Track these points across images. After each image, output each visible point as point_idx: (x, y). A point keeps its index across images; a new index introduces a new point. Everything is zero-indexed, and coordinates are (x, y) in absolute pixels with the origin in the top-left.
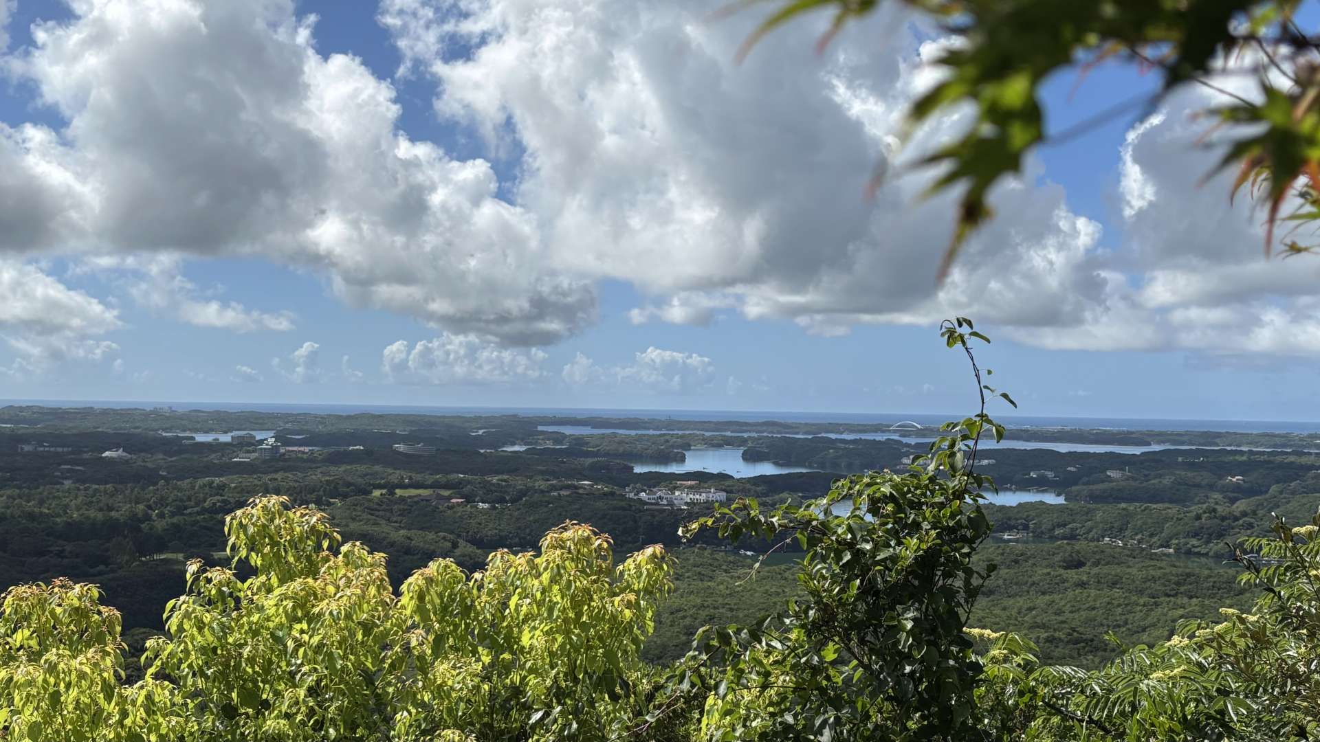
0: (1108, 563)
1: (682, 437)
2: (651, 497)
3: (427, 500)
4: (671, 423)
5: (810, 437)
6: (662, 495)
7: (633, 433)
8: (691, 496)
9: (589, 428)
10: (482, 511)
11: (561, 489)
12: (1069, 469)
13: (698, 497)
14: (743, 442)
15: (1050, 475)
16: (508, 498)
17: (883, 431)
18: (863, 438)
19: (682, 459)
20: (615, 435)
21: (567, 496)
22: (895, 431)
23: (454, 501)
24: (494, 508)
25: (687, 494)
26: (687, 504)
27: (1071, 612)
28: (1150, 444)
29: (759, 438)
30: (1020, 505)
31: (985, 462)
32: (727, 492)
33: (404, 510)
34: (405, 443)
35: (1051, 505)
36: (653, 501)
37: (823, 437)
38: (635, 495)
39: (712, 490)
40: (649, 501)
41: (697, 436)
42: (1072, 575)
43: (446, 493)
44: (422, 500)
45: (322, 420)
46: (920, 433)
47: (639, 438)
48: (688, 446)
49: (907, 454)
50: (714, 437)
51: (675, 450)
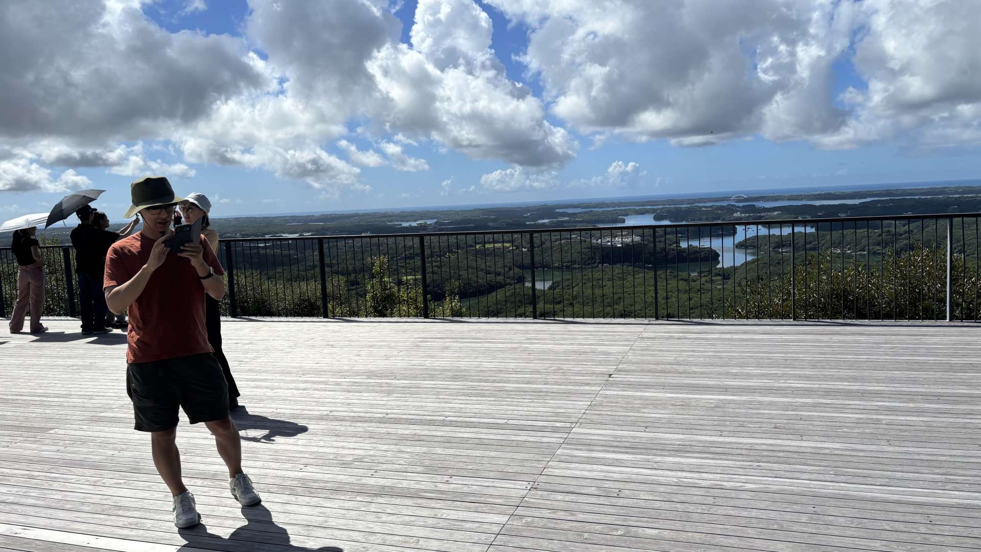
1: (624, 210)
4: (620, 204)
5: (688, 206)
7: (600, 210)
9: (580, 209)
14: (654, 211)
17: (727, 200)
19: (624, 221)
22: (733, 200)
29: (663, 208)
41: (631, 209)
45: (457, 213)
46: (745, 200)
47: (603, 213)
48: (627, 215)
49: (737, 211)
50: (640, 210)
51: (620, 217)
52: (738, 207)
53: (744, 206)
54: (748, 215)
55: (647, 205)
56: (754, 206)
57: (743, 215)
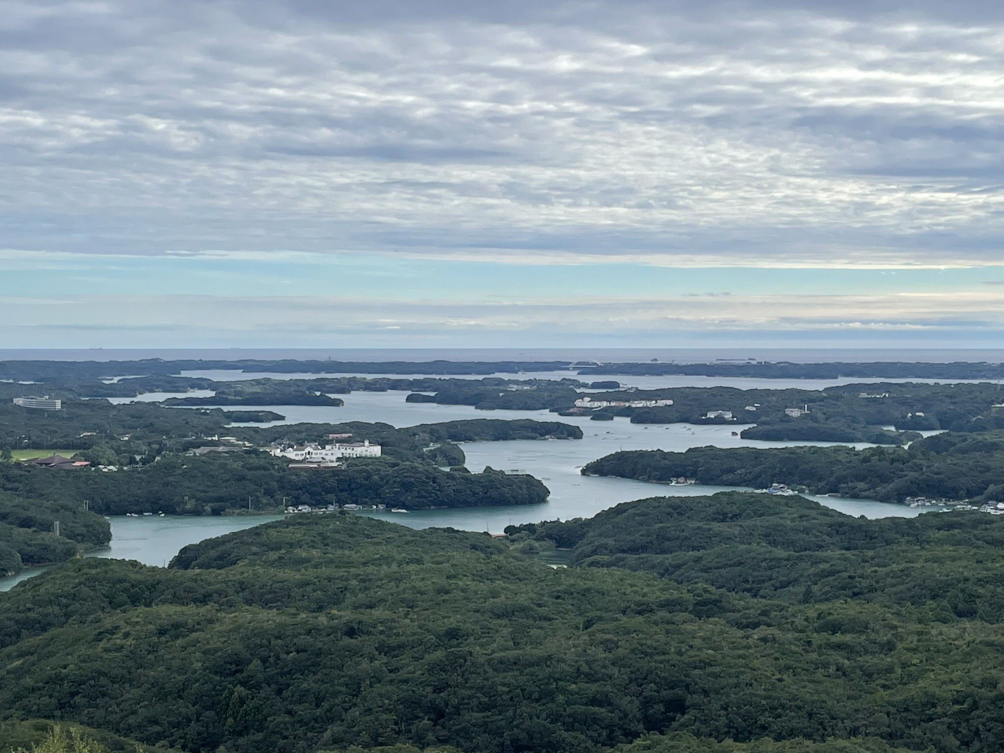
2: (299, 453)
3: (47, 464)
6: (311, 450)
8: (343, 451)
10: (109, 475)
11: (199, 447)
12: (747, 408)
13: (349, 451)
15: (728, 416)
16: (138, 458)
20: (268, 380)
21: (204, 455)
23: (77, 464)
24: (120, 470)
25: (339, 449)
26: (339, 459)
28: (836, 378)
30: (690, 450)
31: (661, 403)
32: (382, 445)
33: (21, 476)
34: (26, 396)
35: (721, 450)
36: (300, 458)
38: (281, 451)
39: (367, 443)
40: (297, 458)
42: (725, 528)
43: (68, 455)
44: (41, 464)
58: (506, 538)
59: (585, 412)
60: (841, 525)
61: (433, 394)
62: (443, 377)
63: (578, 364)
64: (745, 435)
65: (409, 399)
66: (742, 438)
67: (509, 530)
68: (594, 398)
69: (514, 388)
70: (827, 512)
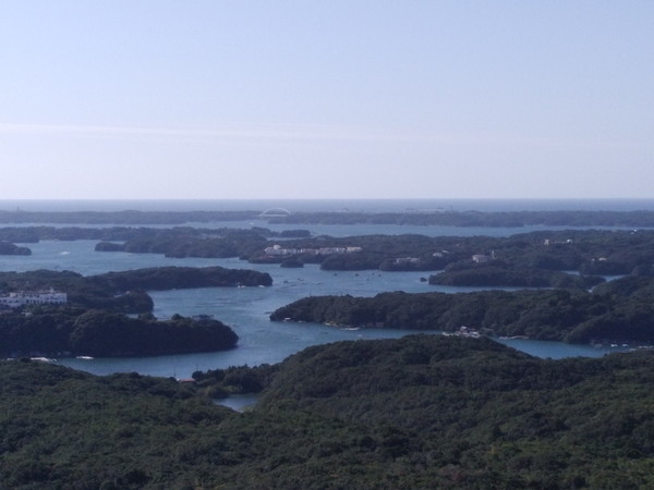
0: (451, 357)
14: (95, 234)
17: (252, 219)
18: (229, 227)
22: (265, 218)
25: (24, 296)
27: (406, 409)
30: (380, 296)
31: (350, 249)
32: (68, 291)
35: (410, 295)
37: (186, 228)
39: (52, 291)
42: (414, 370)
46: (290, 219)
48: (35, 240)
49: (272, 244)
50: (65, 230)
51: (19, 245)
52: (274, 234)
53: (286, 234)
54: (295, 251)
55: (82, 221)
56: (306, 233)
57: (285, 251)
58: (194, 383)
59: (276, 259)
60: (528, 365)
61: (122, 243)
62: (133, 227)
63: (268, 213)
64: (433, 281)
65: (99, 248)
66: (430, 283)
67: (197, 375)
68: (283, 245)
69: (204, 236)
70: (513, 354)
